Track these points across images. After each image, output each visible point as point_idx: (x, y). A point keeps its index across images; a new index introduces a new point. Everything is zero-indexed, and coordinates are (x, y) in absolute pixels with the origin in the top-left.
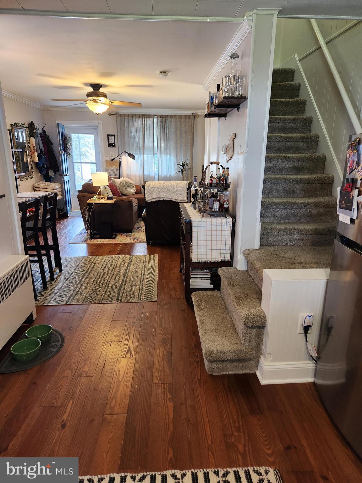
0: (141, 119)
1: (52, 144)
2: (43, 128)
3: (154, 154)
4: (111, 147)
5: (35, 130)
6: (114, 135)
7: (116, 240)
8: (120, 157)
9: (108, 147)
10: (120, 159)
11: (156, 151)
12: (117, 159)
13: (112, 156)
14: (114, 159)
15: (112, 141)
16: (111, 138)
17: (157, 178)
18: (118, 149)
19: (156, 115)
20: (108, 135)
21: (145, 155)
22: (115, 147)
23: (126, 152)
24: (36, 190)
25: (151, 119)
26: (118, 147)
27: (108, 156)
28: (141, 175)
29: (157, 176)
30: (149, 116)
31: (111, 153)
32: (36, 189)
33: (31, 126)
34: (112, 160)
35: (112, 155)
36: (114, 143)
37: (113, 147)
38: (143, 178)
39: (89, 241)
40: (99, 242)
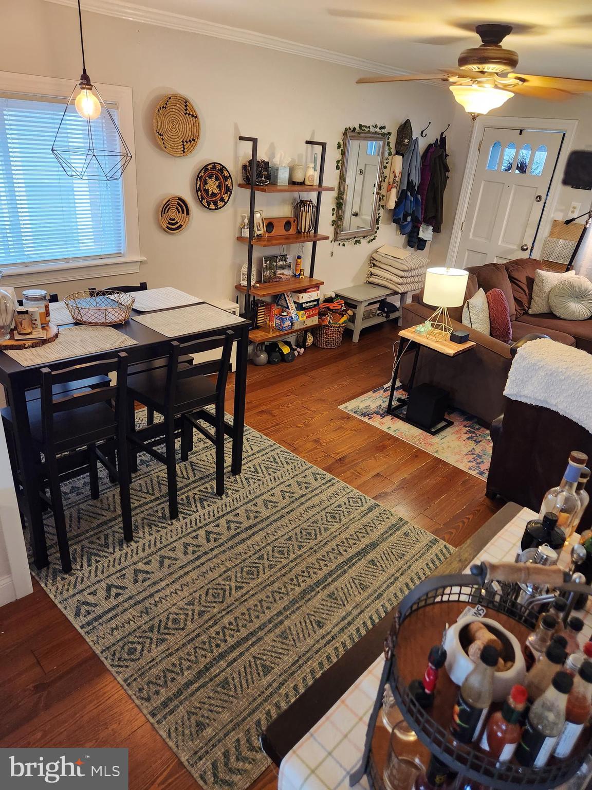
1: (448, 170)
2: (442, 134)
4: (578, 188)
5: (406, 141)
7: (436, 440)
8: (588, 218)
9: (573, 187)
10: (587, 223)
12: (581, 221)
13: (572, 212)
14: (573, 220)
22: (589, 190)
24: (375, 265)
27: (562, 211)
31: (574, 204)
32: (374, 262)
33: (405, 129)
34: (568, 222)
35: (574, 208)
37: (586, 189)
39: (377, 418)
40: (392, 429)
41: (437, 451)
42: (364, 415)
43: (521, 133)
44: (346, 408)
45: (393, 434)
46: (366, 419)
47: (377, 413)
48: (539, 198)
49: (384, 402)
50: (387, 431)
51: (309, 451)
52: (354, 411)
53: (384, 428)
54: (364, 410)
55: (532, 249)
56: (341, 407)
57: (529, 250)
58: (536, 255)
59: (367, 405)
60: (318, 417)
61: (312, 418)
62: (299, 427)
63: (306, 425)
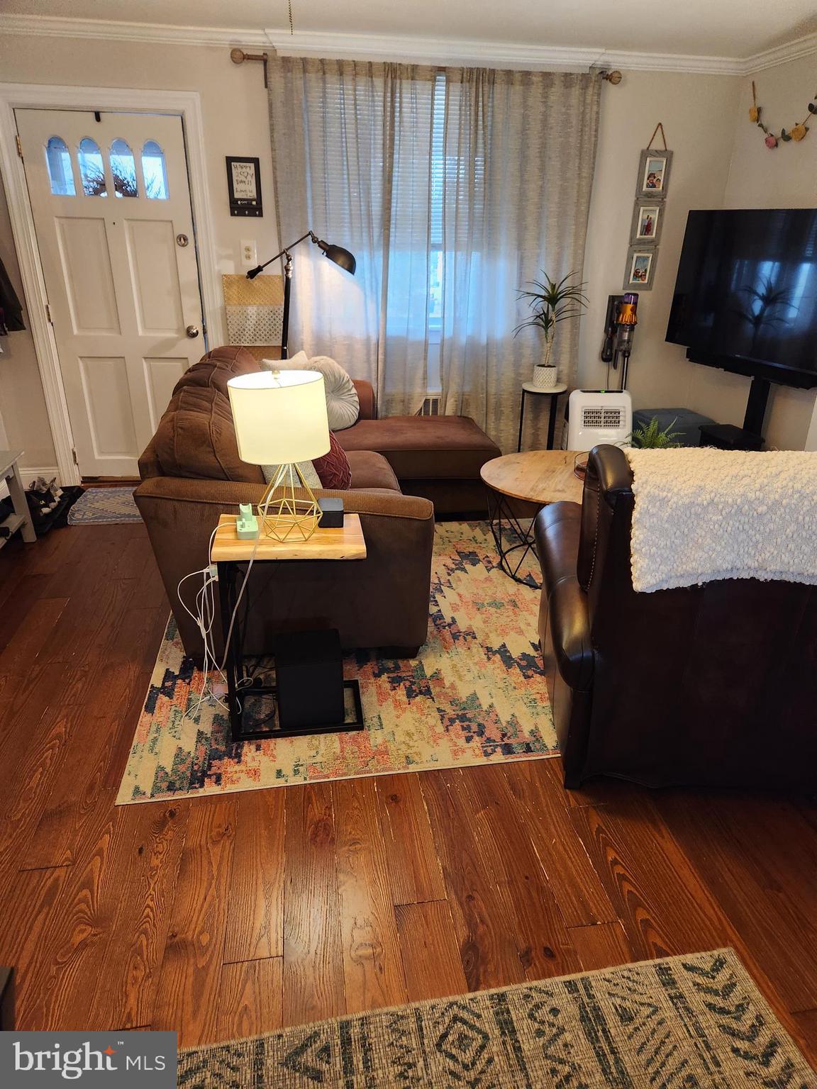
0: (379, 82)
3: (431, 247)
4: (245, 215)
6: (255, 161)
7: (375, 736)
8: (285, 261)
9: (233, 214)
10: (287, 270)
11: (437, 237)
12: (275, 270)
13: (248, 257)
14: (260, 269)
15: (246, 190)
16: (244, 174)
17: (439, 347)
18: (279, 224)
19: (442, 70)
20: (230, 160)
21: (391, 253)
22: (261, 215)
23: (315, 240)
25: (422, 86)
26: (278, 217)
27: (228, 257)
28: (374, 341)
29: (439, 342)
30: (414, 71)
31: (245, 243)
34: (252, 274)
35: (248, 249)
36: (253, 194)
37: (256, 216)
38: (381, 351)
39: (228, 767)
40: (287, 771)
41: (409, 760)
42: (198, 779)
43: (98, 119)
44: (137, 791)
45: (298, 781)
46: (210, 789)
47: (214, 756)
48: (182, 239)
49: (197, 720)
50: (281, 783)
51: (197, 995)
52: (164, 785)
53: (268, 781)
54: (182, 768)
55: (205, 332)
56: (124, 797)
57: (201, 332)
58: (217, 340)
59: (174, 751)
60: (98, 869)
61: (88, 884)
62: (84, 945)
63: (99, 921)
